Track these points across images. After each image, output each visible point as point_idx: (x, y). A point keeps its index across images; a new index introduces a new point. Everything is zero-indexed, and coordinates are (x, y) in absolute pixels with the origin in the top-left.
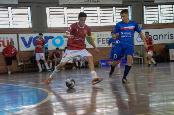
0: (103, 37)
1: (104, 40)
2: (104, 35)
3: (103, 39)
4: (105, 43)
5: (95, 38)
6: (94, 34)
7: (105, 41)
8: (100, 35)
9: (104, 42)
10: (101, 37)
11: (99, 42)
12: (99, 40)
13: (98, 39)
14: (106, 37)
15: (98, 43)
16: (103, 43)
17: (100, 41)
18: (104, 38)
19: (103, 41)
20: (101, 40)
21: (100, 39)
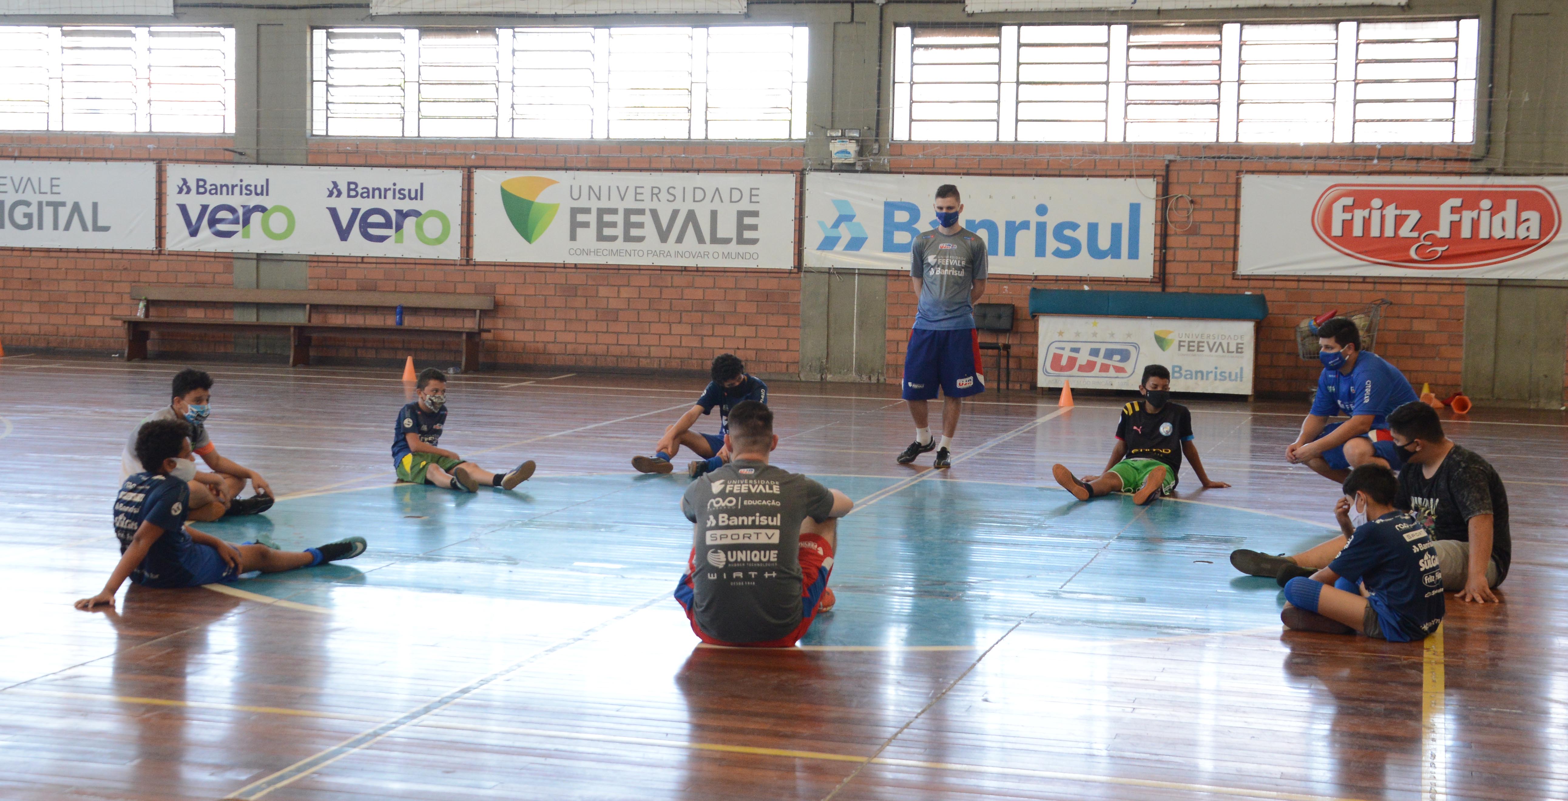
0: (604, 204)
1: (607, 218)
2: (614, 192)
3: (601, 212)
4: (614, 238)
5: (554, 208)
6: (551, 182)
7: (614, 225)
8: (590, 187)
9: (607, 232)
10: (594, 205)
11: (579, 231)
12: (581, 218)
13: (574, 211)
14: (621, 206)
15: (573, 237)
16: (601, 238)
17: (586, 225)
18: (614, 211)
19: (601, 224)
20: (592, 218)
21: (587, 211)
